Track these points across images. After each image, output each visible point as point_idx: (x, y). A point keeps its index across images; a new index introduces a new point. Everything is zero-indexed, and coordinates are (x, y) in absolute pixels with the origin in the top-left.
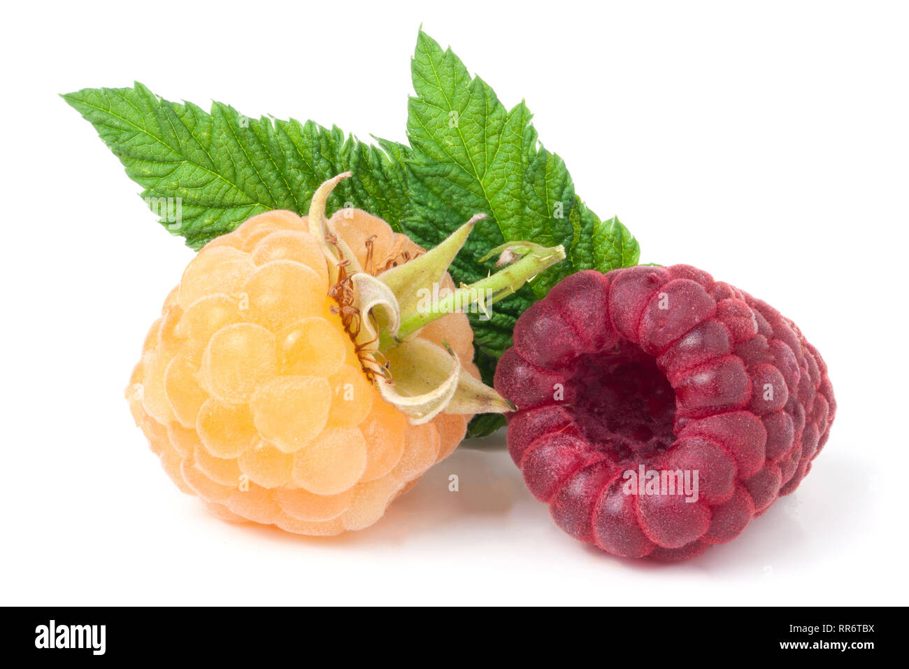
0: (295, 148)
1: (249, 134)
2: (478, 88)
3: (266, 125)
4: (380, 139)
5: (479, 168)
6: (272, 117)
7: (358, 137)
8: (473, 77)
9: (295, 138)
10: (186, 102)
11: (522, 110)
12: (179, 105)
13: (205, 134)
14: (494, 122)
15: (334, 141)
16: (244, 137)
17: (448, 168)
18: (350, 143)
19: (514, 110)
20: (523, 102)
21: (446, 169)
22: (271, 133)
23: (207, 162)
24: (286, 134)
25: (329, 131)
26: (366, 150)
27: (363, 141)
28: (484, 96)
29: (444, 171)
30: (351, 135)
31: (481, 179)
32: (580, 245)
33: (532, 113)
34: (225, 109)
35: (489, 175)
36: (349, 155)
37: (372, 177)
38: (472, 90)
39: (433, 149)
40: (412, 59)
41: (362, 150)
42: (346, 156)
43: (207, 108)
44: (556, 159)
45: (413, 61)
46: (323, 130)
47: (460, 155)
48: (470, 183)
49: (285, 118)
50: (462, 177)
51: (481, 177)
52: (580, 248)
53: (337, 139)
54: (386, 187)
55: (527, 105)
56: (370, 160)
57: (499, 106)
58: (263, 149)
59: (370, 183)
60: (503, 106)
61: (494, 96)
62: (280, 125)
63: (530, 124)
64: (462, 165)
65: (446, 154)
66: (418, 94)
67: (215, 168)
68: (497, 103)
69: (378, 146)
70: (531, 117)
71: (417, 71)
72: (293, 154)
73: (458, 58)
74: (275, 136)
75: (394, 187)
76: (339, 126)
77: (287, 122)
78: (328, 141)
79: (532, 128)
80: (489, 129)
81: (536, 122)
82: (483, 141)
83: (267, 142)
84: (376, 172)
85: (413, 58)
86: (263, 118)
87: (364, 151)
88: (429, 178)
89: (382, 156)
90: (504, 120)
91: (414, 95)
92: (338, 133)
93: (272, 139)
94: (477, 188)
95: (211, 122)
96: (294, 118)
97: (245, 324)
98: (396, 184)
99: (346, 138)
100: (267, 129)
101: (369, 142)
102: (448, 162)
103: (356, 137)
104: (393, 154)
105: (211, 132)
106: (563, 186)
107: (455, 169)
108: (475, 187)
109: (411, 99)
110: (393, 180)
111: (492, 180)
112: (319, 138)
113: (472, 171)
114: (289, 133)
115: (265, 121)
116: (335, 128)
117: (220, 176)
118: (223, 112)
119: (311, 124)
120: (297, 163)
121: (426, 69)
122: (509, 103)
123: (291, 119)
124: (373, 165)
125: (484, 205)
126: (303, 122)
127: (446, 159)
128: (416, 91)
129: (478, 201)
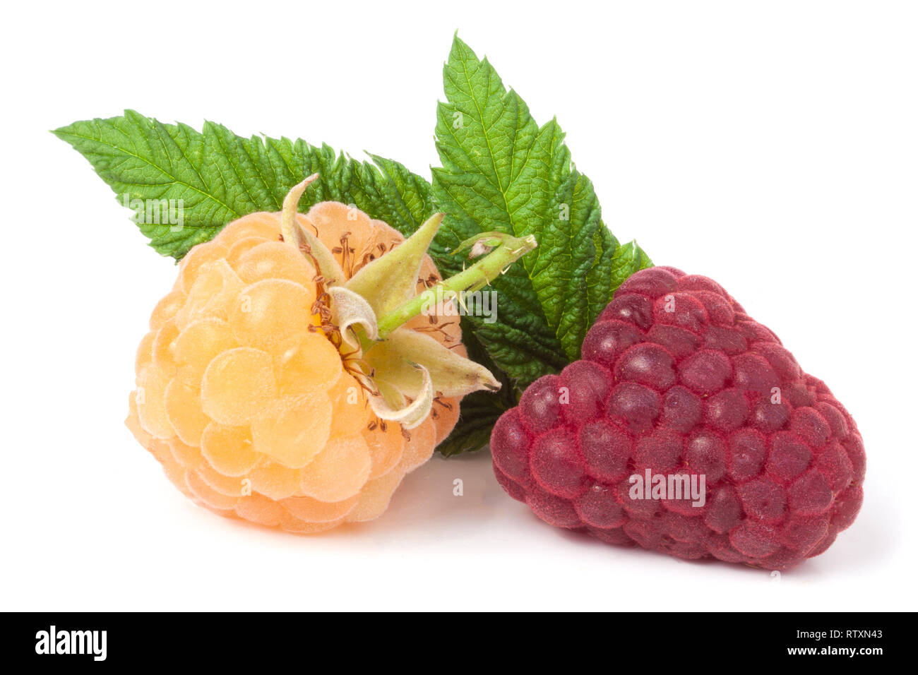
0: (286, 166)
1: (239, 150)
2: (512, 101)
3: (257, 143)
4: (374, 156)
5: (504, 180)
6: (263, 135)
7: (350, 155)
8: (508, 90)
9: (287, 156)
10: (179, 123)
11: (553, 127)
12: (172, 126)
13: (197, 153)
14: (524, 137)
15: (324, 159)
16: (234, 155)
17: (475, 177)
18: (342, 160)
19: (546, 127)
20: (555, 119)
21: (473, 180)
22: (262, 151)
23: (197, 181)
24: (277, 151)
25: (319, 149)
26: (358, 166)
27: (355, 158)
28: (518, 110)
29: (471, 181)
30: (342, 153)
31: (504, 192)
32: (600, 267)
33: (563, 131)
34: (217, 128)
35: (513, 189)
36: (342, 171)
37: (364, 193)
38: (506, 103)
39: (462, 158)
40: (445, 65)
41: (354, 166)
42: (338, 173)
43: (199, 128)
44: (585, 181)
45: (446, 67)
46: (314, 149)
47: (486, 166)
48: (495, 195)
49: (276, 136)
50: (488, 189)
51: (505, 190)
52: (601, 270)
53: (328, 156)
54: (379, 202)
55: (559, 122)
56: (363, 176)
57: (531, 120)
58: (254, 167)
59: (362, 199)
60: (534, 121)
61: (526, 110)
62: (270, 142)
63: (562, 143)
64: (488, 176)
65: (474, 164)
66: (449, 101)
67: (205, 188)
68: (529, 118)
69: (371, 162)
70: (563, 135)
71: (449, 76)
72: (284, 171)
73: (494, 69)
74: (265, 153)
75: (387, 203)
76: (329, 144)
77: (278, 140)
78: (318, 159)
79: (565, 148)
80: (519, 143)
81: (568, 141)
82: (510, 154)
83: (259, 160)
84: (369, 188)
85: (447, 63)
86: (254, 137)
87: (356, 167)
88: (455, 186)
89: (375, 172)
90: (535, 134)
91: (445, 100)
92: (328, 152)
93: (263, 157)
94: (500, 201)
95: (204, 142)
96: (286, 136)
97: (241, 349)
98: (388, 200)
99: (337, 156)
100: (257, 147)
101: (361, 158)
102: (475, 172)
103: (348, 155)
104: (386, 171)
105: (203, 150)
106: (590, 209)
107: (481, 180)
108: (497, 200)
109: (440, 105)
110: (386, 196)
111: (517, 194)
112: (310, 156)
113: (496, 184)
114: (280, 151)
115: (256, 140)
116: (324, 146)
117: (210, 196)
118: (215, 132)
119: (301, 142)
120: (287, 180)
121: (459, 76)
122: (541, 119)
123: (283, 138)
124: (366, 181)
125: (506, 218)
126: (293, 140)
127: (474, 169)
128: (448, 98)
129: (500, 214)
